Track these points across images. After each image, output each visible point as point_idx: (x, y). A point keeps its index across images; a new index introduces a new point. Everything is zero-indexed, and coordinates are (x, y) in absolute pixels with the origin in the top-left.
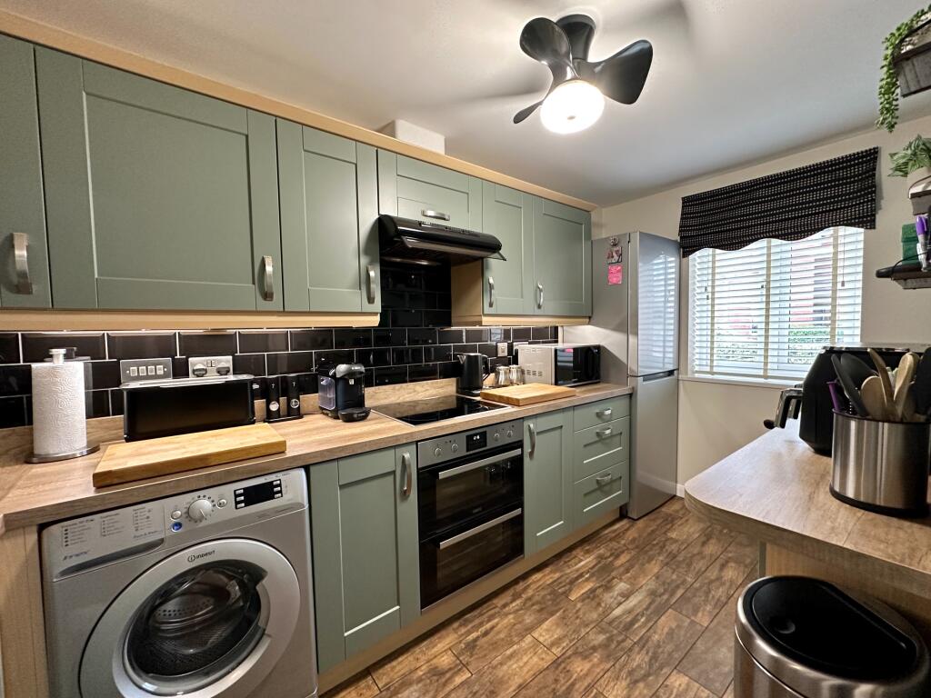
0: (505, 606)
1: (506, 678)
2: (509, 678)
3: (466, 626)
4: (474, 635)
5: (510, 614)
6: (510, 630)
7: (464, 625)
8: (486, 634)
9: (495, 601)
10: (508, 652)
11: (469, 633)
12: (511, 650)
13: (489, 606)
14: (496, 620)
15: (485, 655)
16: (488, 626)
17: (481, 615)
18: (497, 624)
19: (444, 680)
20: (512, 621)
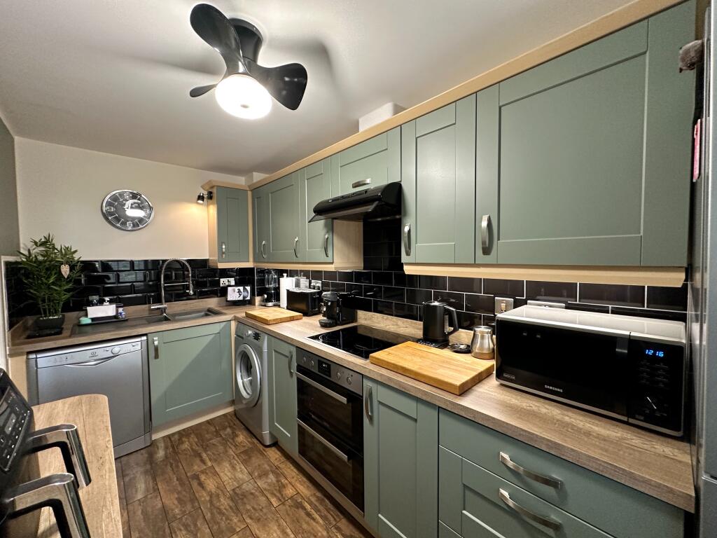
0: (339, 529)
1: (267, 529)
2: (266, 531)
3: (317, 501)
4: (308, 507)
5: (328, 533)
6: (309, 532)
7: (318, 499)
8: (308, 515)
9: (344, 521)
10: (288, 531)
11: (311, 503)
12: (290, 533)
13: (337, 515)
14: (321, 521)
15: (288, 515)
16: (316, 516)
17: (328, 510)
18: (317, 523)
19: (275, 492)
20: (320, 534)
